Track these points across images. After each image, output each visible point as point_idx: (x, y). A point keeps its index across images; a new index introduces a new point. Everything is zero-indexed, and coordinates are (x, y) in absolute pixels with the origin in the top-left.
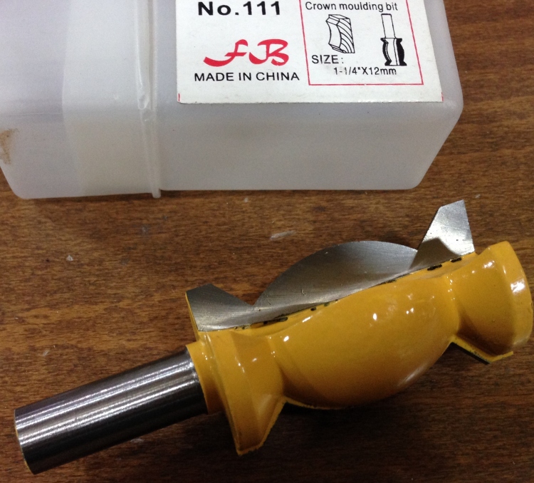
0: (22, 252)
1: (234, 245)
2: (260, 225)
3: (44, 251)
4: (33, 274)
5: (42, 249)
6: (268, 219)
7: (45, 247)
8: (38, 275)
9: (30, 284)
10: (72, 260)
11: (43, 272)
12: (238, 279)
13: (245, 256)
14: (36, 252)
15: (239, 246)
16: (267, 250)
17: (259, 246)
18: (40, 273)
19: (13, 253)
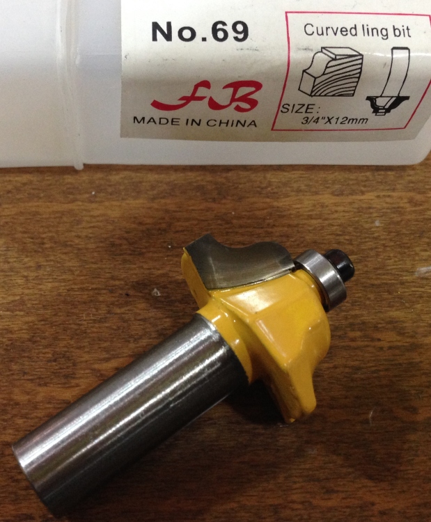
0: (93, 284)
1: (369, 281)
2: (399, 256)
3: (123, 283)
4: (109, 312)
5: (119, 280)
6: (409, 247)
7: (122, 277)
8: (116, 314)
9: (107, 325)
10: (159, 295)
11: (123, 310)
12: (380, 326)
13: (386, 295)
14: (112, 282)
15: (376, 282)
16: (413, 289)
17: (402, 283)
18: (118, 311)
19: (82, 283)
